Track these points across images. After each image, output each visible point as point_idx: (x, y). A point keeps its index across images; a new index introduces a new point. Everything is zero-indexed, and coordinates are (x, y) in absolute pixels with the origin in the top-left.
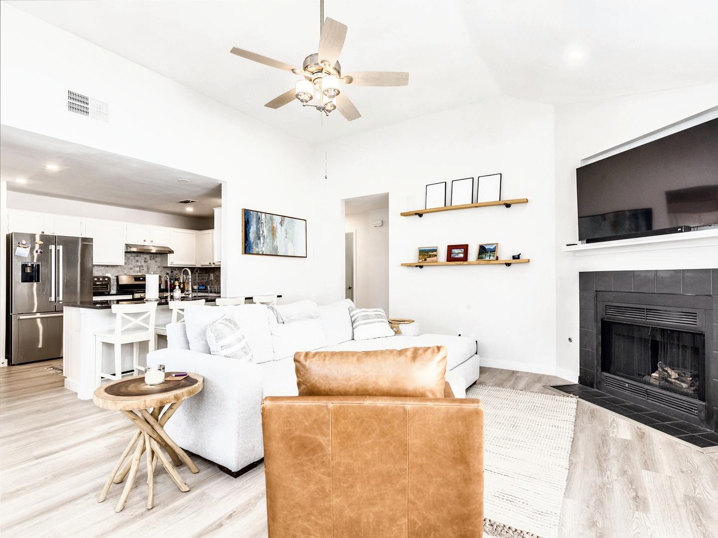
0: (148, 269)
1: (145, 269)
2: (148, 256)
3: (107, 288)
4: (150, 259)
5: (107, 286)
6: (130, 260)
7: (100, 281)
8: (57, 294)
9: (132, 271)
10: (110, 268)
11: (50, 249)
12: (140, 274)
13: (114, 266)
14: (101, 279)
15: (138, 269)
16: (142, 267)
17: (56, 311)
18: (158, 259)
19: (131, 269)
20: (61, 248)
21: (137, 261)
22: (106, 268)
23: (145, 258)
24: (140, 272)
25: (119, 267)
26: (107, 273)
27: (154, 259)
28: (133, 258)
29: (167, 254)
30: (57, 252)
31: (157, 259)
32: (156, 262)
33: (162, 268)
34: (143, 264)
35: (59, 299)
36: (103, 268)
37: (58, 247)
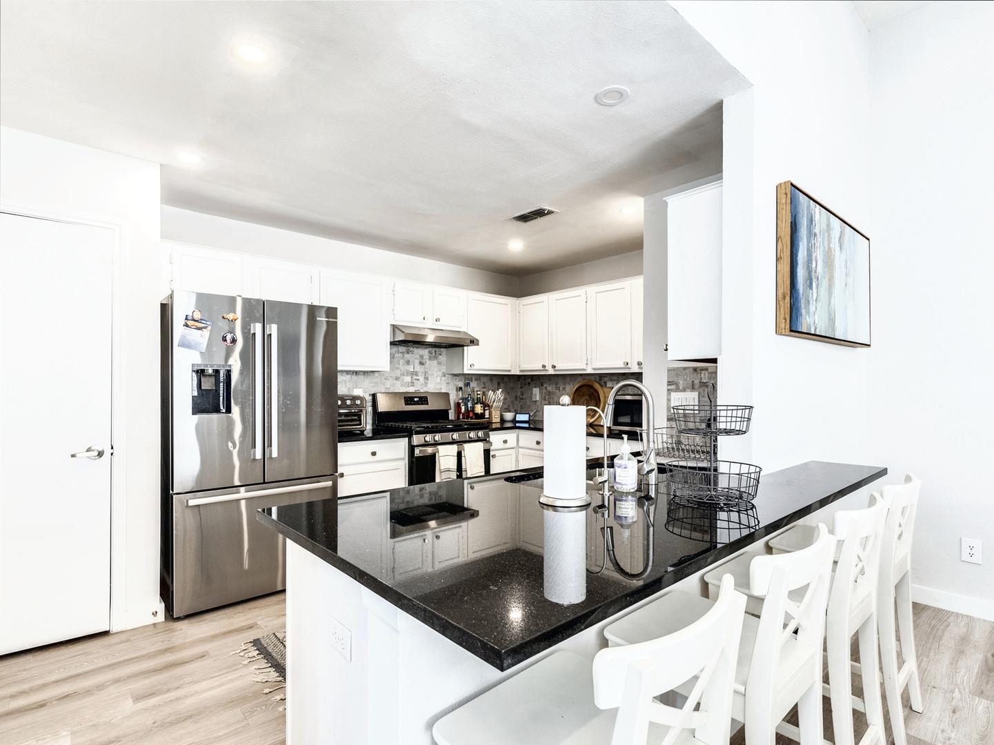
0: (426, 378)
1: (421, 378)
2: (425, 352)
3: (360, 420)
4: (430, 358)
5: (360, 416)
6: (396, 360)
7: (348, 407)
8: (267, 443)
9: (398, 383)
10: (361, 377)
11: (252, 332)
12: (411, 390)
13: (367, 372)
14: (348, 402)
15: (408, 379)
16: (417, 375)
17: (264, 483)
18: (444, 356)
19: (397, 379)
20: (273, 329)
21: (408, 363)
22: (354, 377)
23: (422, 357)
24: (412, 384)
25: (376, 374)
26: (356, 387)
27: (435, 358)
28: (400, 355)
29: (463, 346)
30: (267, 338)
31: (443, 358)
32: (439, 363)
33: (450, 376)
34: (418, 368)
35: (271, 454)
36: (349, 376)
37: (267, 327)
